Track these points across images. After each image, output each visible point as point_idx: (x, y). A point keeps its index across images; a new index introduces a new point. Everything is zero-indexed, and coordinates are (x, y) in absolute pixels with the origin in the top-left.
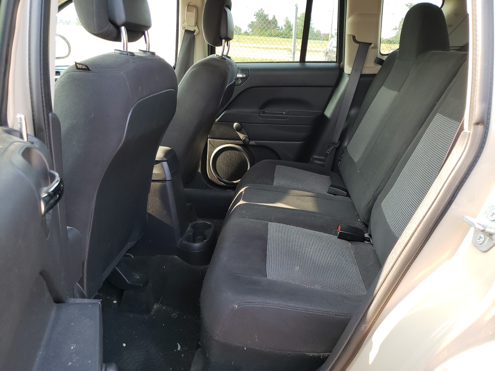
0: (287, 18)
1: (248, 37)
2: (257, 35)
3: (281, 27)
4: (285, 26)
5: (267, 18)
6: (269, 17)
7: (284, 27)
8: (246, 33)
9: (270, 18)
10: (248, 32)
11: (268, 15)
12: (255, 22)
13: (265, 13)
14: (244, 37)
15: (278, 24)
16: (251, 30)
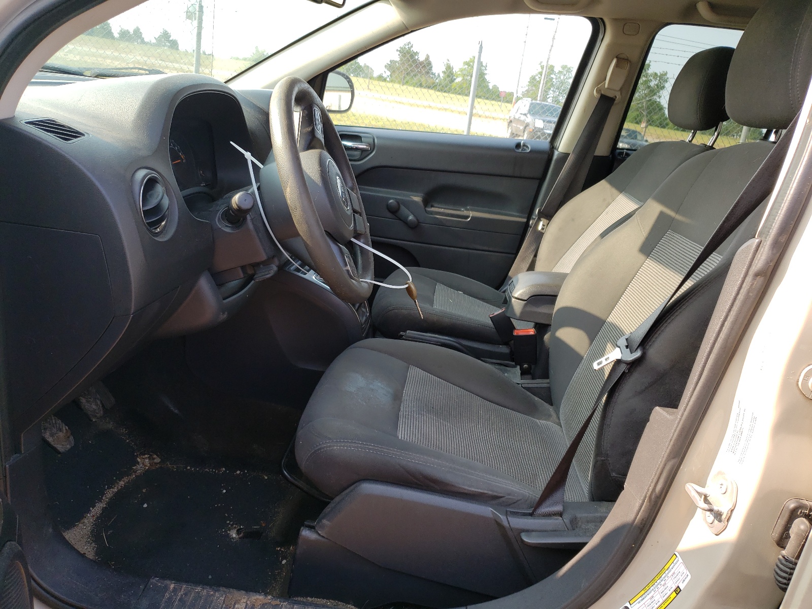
0: (448, 60)
1: (383, 84)
2: (399, 83)
3: (436, 74)
4: (444, 72)
5: (416, 57)
6: (420, 56)
7: (442, 75)
8: (381, 78)
9: (422, 58)
10: (385, 75)
11: (418, 54)
12: (396, 62)
13: (414, 49)
14: (376, 82)
15: (433, 69)
16: (388, 73)
